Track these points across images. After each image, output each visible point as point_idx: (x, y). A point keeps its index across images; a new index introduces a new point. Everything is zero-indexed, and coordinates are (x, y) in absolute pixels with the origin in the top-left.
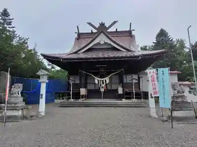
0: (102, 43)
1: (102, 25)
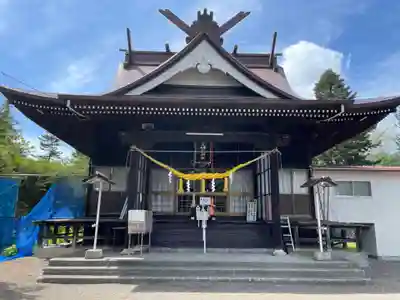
0: (204, 68)
1: (205, 19)
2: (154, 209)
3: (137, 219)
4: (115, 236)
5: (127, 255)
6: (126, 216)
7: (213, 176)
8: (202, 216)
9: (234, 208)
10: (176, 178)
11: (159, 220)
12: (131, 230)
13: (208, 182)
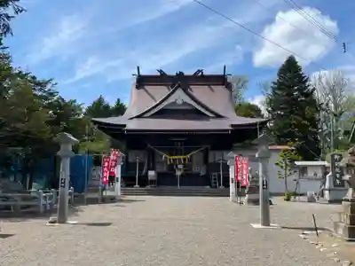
0: (179, 102)
2: (158, 170)
3: (152, 173)
4: (144, 181)
5: (148, 187)
6: (147, 173)
7: (182, 157)
8: (178, 173)
9: (195, 169)
10: (166, 158)
11: (159, 175)
12: (149, 178)
13: (185, 160)
